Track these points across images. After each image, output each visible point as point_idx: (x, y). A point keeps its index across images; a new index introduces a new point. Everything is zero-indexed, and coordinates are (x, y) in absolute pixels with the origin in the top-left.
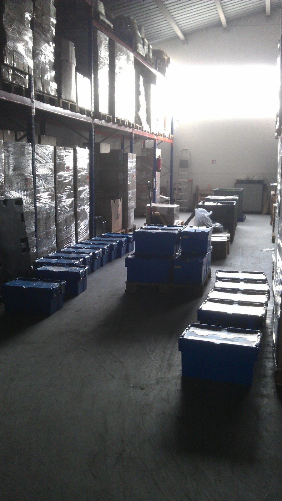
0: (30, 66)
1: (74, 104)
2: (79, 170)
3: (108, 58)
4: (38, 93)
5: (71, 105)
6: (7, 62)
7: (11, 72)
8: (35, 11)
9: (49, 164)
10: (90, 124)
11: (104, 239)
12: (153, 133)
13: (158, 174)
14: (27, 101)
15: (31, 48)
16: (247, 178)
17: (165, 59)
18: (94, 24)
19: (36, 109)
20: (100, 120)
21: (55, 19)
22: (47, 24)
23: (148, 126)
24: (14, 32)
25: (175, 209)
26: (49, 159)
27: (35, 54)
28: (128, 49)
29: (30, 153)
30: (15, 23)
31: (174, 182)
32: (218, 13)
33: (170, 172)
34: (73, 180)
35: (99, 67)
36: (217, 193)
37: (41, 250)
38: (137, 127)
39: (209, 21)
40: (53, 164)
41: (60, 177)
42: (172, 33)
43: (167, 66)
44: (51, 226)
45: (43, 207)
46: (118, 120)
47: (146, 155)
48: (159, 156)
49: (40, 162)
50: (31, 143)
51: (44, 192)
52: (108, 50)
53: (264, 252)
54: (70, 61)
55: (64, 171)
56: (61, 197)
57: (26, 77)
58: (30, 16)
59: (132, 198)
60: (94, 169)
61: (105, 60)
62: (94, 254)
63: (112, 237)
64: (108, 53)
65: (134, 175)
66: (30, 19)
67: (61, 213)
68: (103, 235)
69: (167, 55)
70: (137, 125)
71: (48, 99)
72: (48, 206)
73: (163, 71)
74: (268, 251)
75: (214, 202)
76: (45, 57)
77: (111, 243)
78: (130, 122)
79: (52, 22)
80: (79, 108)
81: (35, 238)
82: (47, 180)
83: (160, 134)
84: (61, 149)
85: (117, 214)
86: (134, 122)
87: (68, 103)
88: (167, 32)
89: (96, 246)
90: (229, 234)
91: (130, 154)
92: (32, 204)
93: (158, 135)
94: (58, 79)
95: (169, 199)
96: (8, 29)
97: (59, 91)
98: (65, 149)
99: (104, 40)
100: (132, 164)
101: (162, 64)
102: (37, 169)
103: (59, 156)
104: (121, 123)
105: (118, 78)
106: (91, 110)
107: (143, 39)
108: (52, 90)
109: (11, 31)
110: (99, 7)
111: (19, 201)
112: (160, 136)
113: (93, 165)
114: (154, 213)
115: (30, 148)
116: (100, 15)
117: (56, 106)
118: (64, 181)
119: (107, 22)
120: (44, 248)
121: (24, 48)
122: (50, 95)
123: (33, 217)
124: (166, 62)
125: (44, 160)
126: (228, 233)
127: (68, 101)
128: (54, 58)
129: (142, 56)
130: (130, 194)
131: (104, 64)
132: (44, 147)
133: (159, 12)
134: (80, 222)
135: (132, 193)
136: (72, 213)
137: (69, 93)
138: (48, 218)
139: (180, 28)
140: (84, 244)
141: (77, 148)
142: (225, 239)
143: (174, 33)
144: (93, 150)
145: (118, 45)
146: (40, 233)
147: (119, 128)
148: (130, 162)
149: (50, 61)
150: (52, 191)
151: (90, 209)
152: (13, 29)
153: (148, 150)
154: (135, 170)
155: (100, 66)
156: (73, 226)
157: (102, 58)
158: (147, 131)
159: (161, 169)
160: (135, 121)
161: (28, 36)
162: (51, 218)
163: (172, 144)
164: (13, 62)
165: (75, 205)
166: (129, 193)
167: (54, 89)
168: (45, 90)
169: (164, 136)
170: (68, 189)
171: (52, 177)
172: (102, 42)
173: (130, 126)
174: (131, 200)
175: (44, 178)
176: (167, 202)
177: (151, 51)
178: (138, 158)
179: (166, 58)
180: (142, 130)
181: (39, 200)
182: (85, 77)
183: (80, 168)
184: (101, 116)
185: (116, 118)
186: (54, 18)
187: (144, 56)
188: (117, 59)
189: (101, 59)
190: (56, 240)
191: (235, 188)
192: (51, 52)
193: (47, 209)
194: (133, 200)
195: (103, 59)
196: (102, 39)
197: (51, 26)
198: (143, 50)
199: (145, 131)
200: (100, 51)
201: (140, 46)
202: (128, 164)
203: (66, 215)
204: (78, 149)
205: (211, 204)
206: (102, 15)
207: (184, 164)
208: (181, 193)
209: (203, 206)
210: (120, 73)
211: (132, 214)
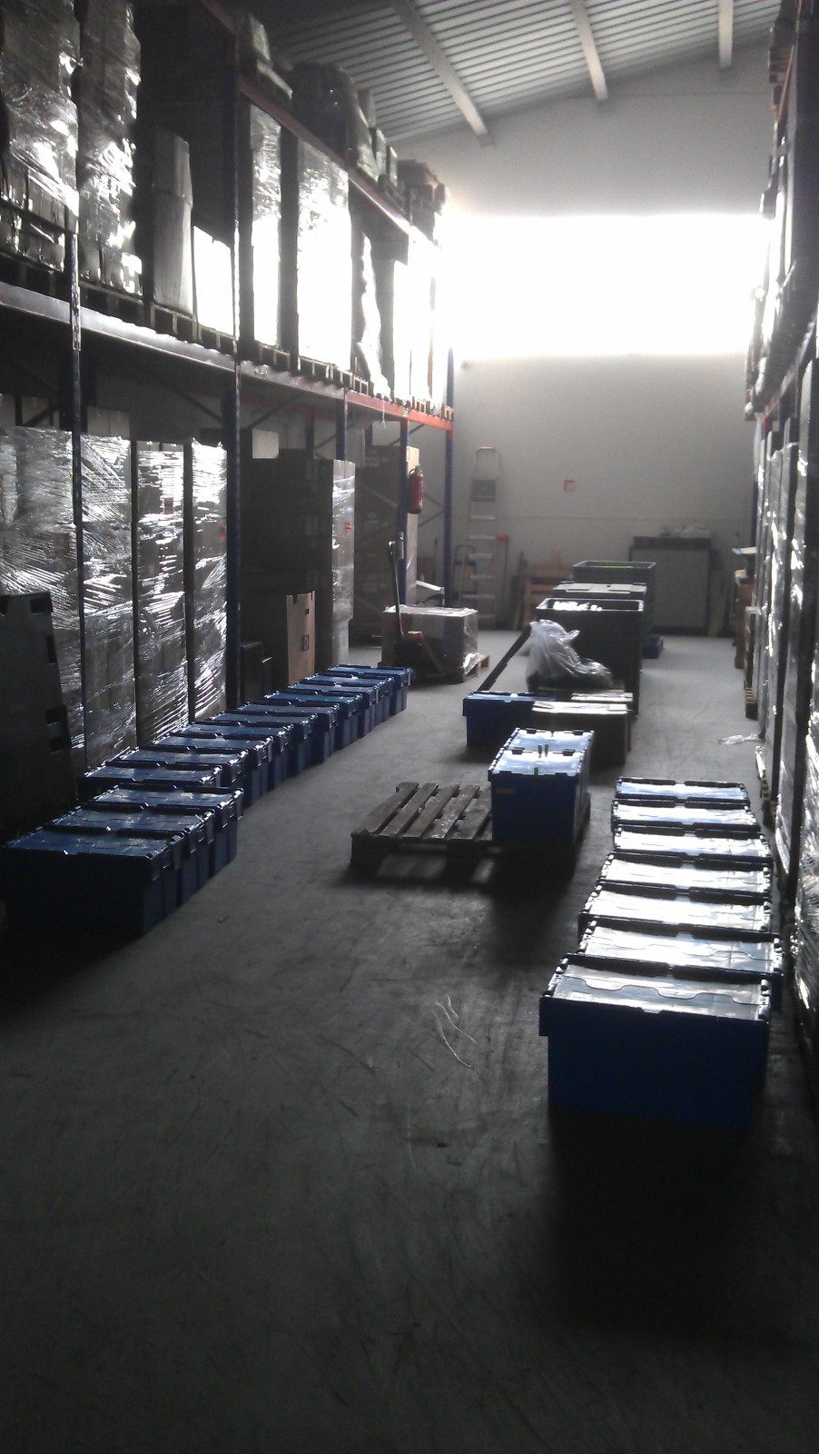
0: (70, 207)
1: (187, 318)
2: (199, 508)
3: (277, 184)
4: (91, 286)
5: (180, 321)
6: (8, 196)
7: (18, 224)
8: (84, 50)
9: (116, 491)
10: (228, 377)
11: (271, 708)
12: (399, 403)
13: (412, 519)
14: (60, 309)
15: (73, 155)
16: (664, 532)
17: (430, 187)
18: (243, 88)
19: (85, 333)
20: (257, 363)
21: (138, 71)
22: (114, 87)
23: (385, 381)
24: (28, 111)
25: (466, 622)
26: (118, 478)
27: (82, 173)
28: (333, 160)
29: (69, 460)
30: (32, 84)
31: (454, 543)
32: (583, 59)
33: (443, 515)
34: (182, 539)
35: (255, 212)
36: (584, 575)
37: (95, 743)
38: (357, 383)
39: (558, 81)
40: (127, 491)
41: (147, 530)
42: (451, 115)
43: (437, 208)
44: (121, 673)
45: (99, 616)
46: (307, 365)
47: (376, 465)
48: (416, 469)
49: (94, 488)
50: (70, 433)
51: (103, 573)
52: (277, 161)
53: (727, 746)
54: (179, 194)
55: (158, 511)
56: (151, 587)
57: (60, 239)
58: (72, 63)
59: (343, 588)
60: (238, 506)
61: (271, 190)
62: (252, 753)
63: (295, 703)
64: (279, 171)
65: (349, 524)
66: (70, 70)
67: (150, 635)
68: (268, 697)
69: (438, 178)
70: (357, 379)
71: (117, 303)
72: (115, 614)
73: (426, 225)
74: (739, 743)
75: (580, 603)
76: (109, 182)
77: (296, 720)
78: (339, 369)
79: (130, 81)
80: (200, 331)
81: (81, 708)
82: (113, 537)
83: (418, 403)
84: (149, 448)
85: (303, 638)
86: (349, 368)
87: (171, 316)
88: (438, 112)
89: (252, 731)
90: (630, 695)
91: (338, 463)
92: (73, 609)
93: (413, 408)
94: (143, 245)
95: (443, 592)
96: (14, 100)
97: (146, 280)
98: (161, 449)
99: (267, 131)
100: (343, 490)
101: (421, 203)
102: (87, 507)
103: (145, 469)
104: (313, 372)
105: (304, 240)
106: (232, 334)
107: (373, 131)
108: (128, 278)
109: (21, 106)
110: (256, 38)
111: (41, 602)
112: (418, 410)
113: (238, 495)
114: (406, 632)
115: (69, 446)
116: (258, 60)
117: (138, 324)
118: (158, 542)
119: (277, 81)
120: (103, 737)
121: (56, 156)
122: (123, 291)
123: (75, 648)
124: (434, 196)
125: (105, 479)
126: (627, 691)
127: (172, 308)
128: (134, 185)
129: (369, 180)
130: (339, 578)
131: (268, 202)
132: (104, 442)
133: (419, 52)
134: (200, 661)
135: (342, 574)
136: (178, 633)
137: (175, 286)
138: (115, 646)
139: (473, 98)
140: (217, 723)
141: (193, 445)
142: (621, 710)
143: (458, 113)
144: (238, 451)
145: (308, 147)
146: (92, 694)
147: (307, 388)
148: (338, 485)
149: (122, 194)
150: (126, 572)
151: (227, 622)
152: (27, 99)
153: (383, 451)
154: (351, 509)
155: (259, 208)
156: (181, 671)
157: (263, 185)
158: (383, 397)
159: (421, 504)
160: (352, 368)
161: (65, 119)
162: (121, 651)
163: (449, 434)
164: (24, 196)
165: (186, 611)
166: (336, 576)
167: (132, 274)
168: (108, 277)
169: (428, 412)
170: (168, 565)
171: (126, 529)
172: (262, 138)
173: (339, 381)
174: (340, 595)
175: (104, 532)
176: (436, 600)
177: (393, 167)
178: (358, 472)
179: (435, 186)
180: (371, 394)
181: (91, 595)
182: (217, 240)
183: (201, 504)
184: (261, 354)
185: (301, 360)
186: (134, 71)
187: (376, 179)
188: (304, 187)
189: (261, 188)
190: (134, 714)
191: (630, 560)
192: (127, 167)
193: (111, 622)
194: (346, 594)
195: (266, 188)
196: (263, 129)
197: (127, 93)
198: (372, 162)
199: (379, 396)
200: (257, 165)
201: (365, 151)
202: (332, 491)
203: (161, 641)
204: (197, 447)
205: (571, 606)
206: (264, 61)
207: (486, 491)
208: (475, 573)
209: (550, 615)
210: (311, 227)
211: (342, 635)
